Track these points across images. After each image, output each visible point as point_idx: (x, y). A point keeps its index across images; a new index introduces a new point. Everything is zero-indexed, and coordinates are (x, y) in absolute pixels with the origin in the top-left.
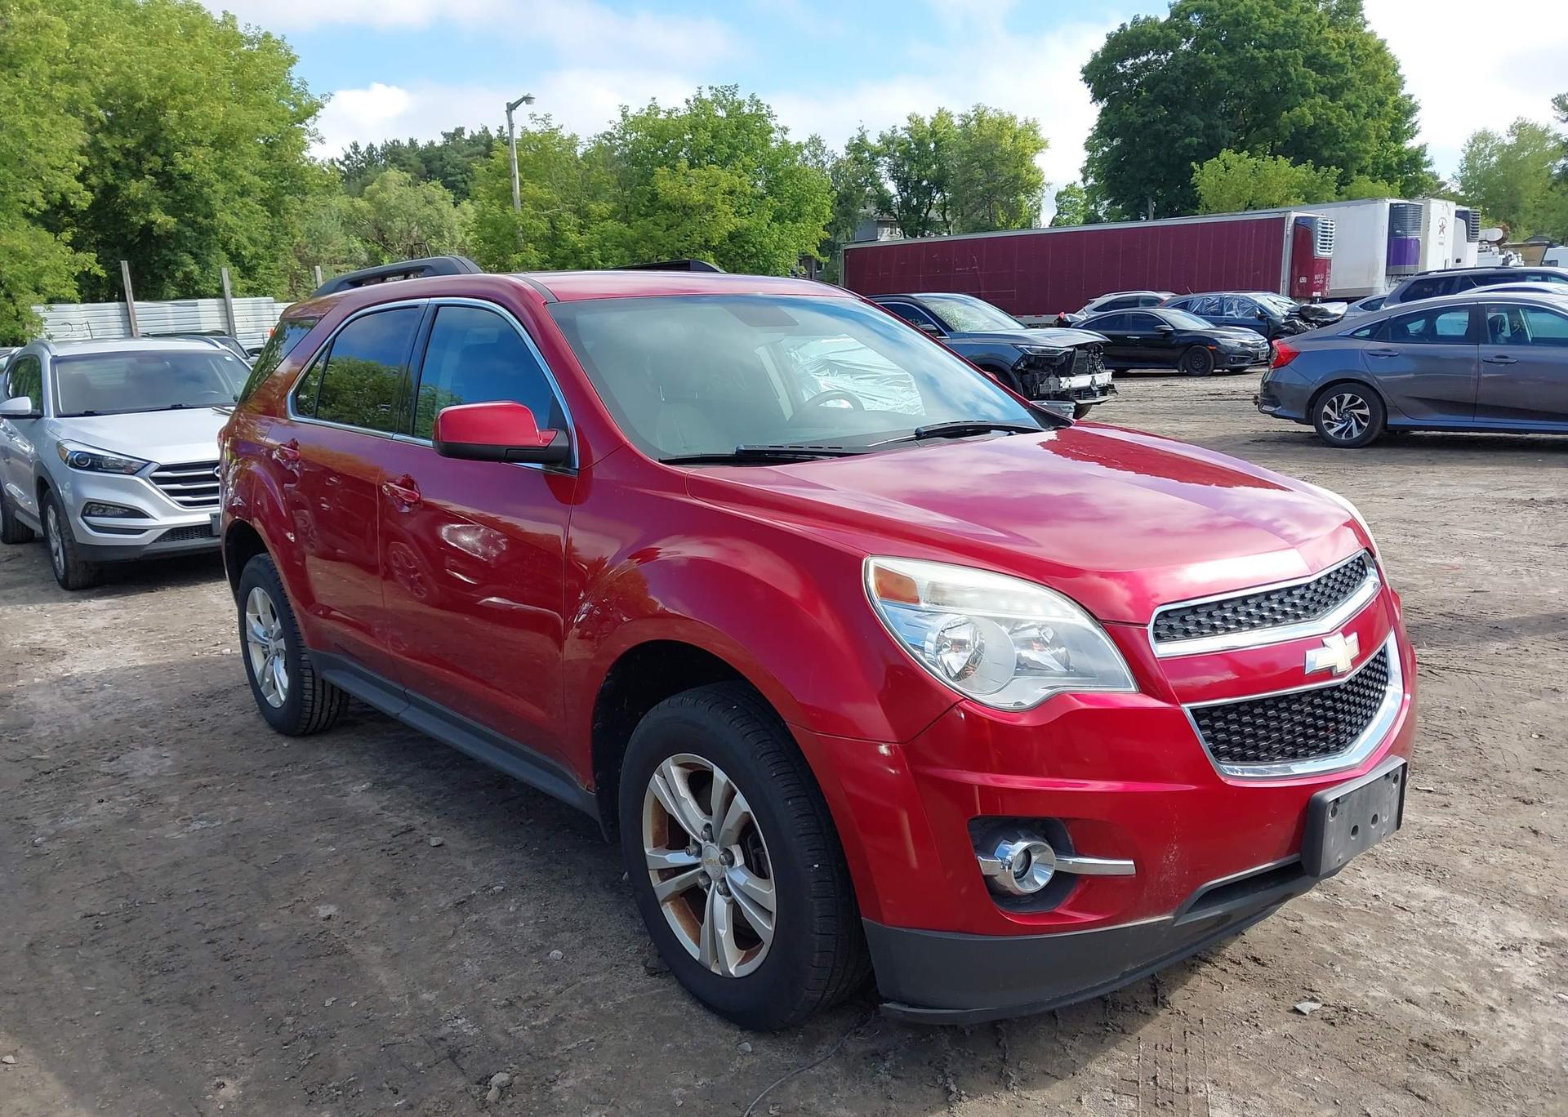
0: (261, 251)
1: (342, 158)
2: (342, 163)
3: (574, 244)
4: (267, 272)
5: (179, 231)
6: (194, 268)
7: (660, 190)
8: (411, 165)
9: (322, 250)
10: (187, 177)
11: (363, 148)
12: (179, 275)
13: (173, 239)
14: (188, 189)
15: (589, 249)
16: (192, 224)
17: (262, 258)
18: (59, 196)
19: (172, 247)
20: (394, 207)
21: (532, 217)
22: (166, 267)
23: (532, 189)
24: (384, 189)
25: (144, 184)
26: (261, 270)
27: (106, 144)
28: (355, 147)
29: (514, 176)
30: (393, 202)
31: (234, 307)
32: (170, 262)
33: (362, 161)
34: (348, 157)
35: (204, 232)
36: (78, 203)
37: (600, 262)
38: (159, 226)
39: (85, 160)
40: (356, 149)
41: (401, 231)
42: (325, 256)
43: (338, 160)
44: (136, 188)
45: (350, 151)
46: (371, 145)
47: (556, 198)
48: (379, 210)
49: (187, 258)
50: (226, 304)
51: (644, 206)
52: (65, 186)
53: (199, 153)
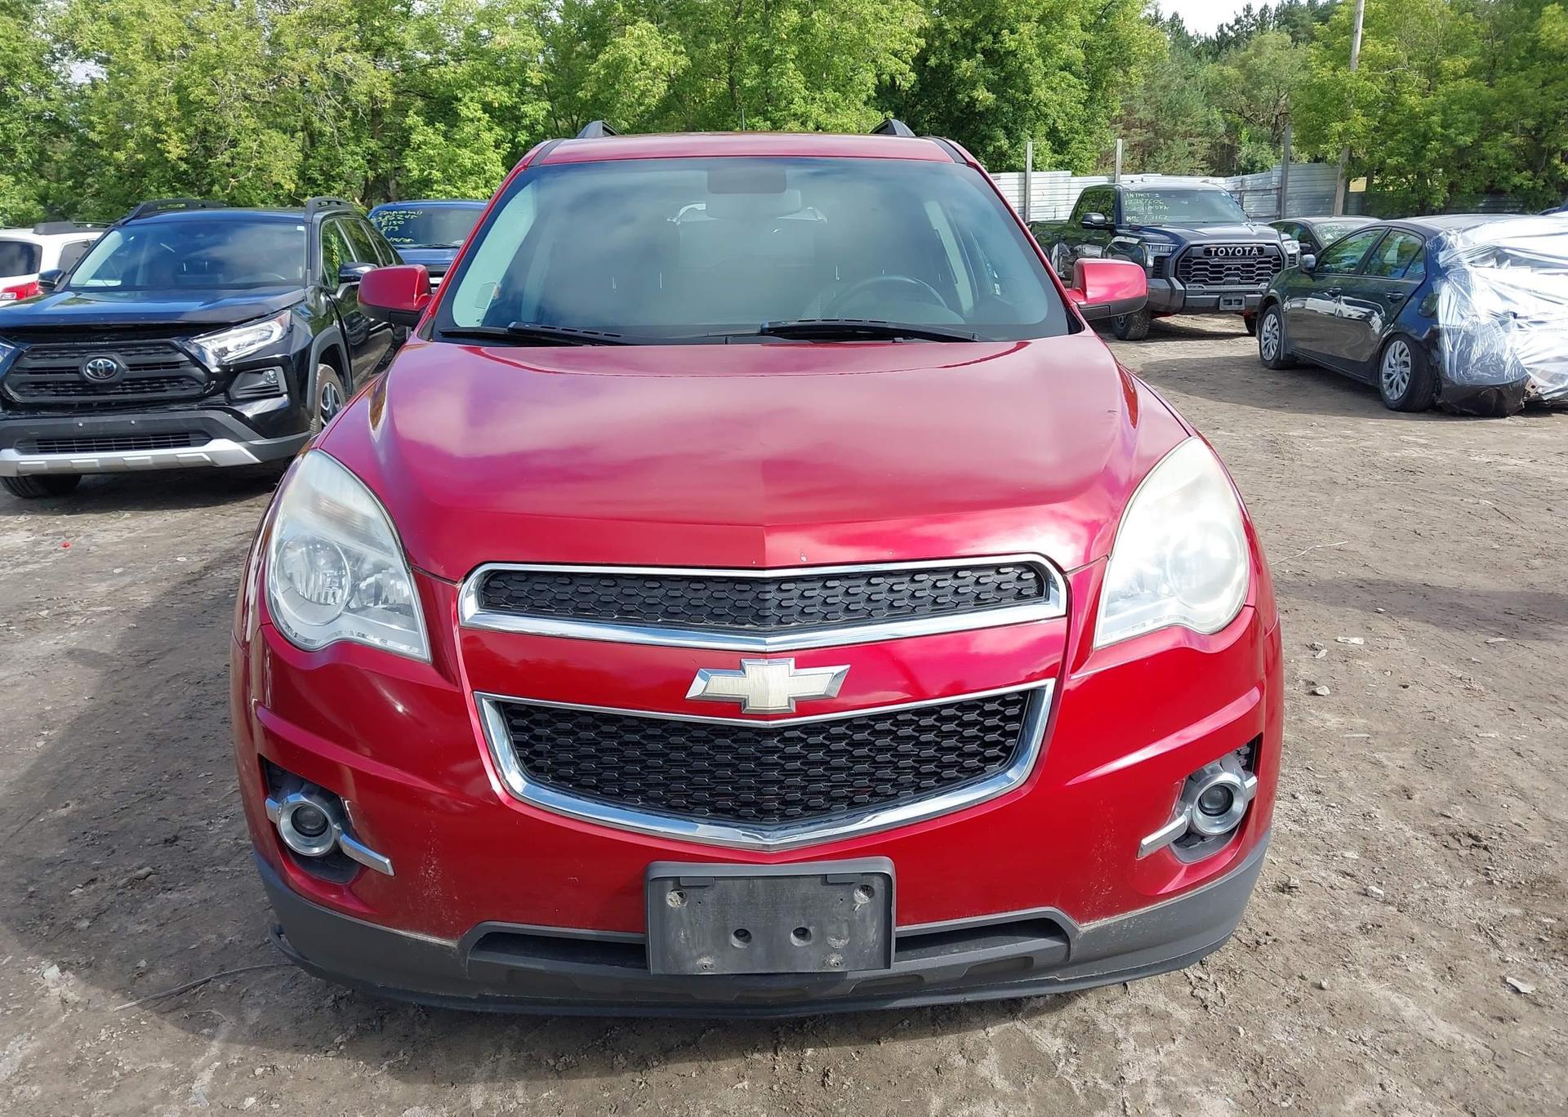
0: (1076, 124)
1: (1232, 23)
2: (1231, 28)
3: (1412, 109)
4: (1080, 145)
5: (998, 107)
6: (1004, 143)
7: (1543, 36)
8: (1303, 26)
9: (1179, 123)
10: (1014, 54)
11: (1256, 11)
12: (990, 149)
13: (990, 115)
14: (1012, 64)
15: (1429, 114)
16: (1011, 101)
17: (1077, 133)
18: (888, 78)
19: (989, 122)
20: (1264, 74)
21: (1367, 79)
22: (981, 143)
23: (1376, 47)
24: (1258, 53)
25: (973, 63)
26: (1074, 145)
27: (948, 26)
28: (1248, 9)
29: (1357, 31)
30: (1265, 68)
31: (1033, 181)
32: (985, 137)
33: (1253, 25)
34: (1238, 21)
35: (1020, 107)
36: (903, 83)
37: (1439, 129)
38: (981, 102)
39: (922, 42)
40: (1249, 12)
41: (1268, 100)
42: (1181, 129)
43: (1227, 25)
44: (966, 67)
45: (1241, 14)
46: (1266, 6)
47: (1402, 55)
48: (1248, 78)
49: (1000, 133)
50: (1025, 178)
51: (1518, 58)
52: (894, 68)
53: (1025, 28)
